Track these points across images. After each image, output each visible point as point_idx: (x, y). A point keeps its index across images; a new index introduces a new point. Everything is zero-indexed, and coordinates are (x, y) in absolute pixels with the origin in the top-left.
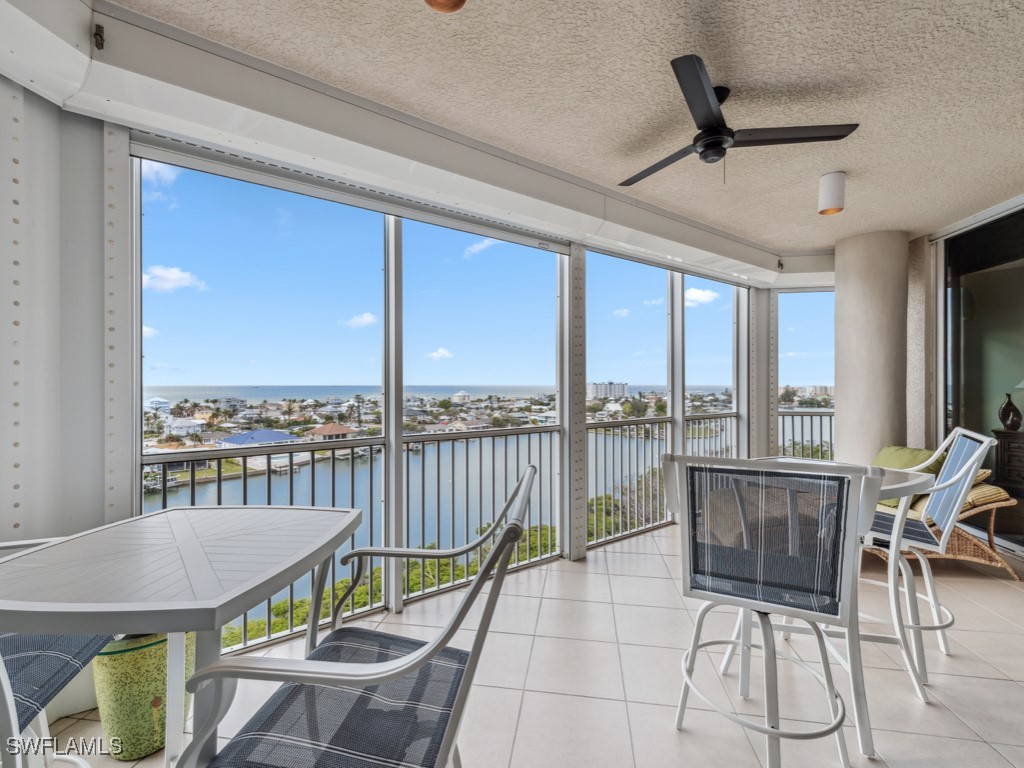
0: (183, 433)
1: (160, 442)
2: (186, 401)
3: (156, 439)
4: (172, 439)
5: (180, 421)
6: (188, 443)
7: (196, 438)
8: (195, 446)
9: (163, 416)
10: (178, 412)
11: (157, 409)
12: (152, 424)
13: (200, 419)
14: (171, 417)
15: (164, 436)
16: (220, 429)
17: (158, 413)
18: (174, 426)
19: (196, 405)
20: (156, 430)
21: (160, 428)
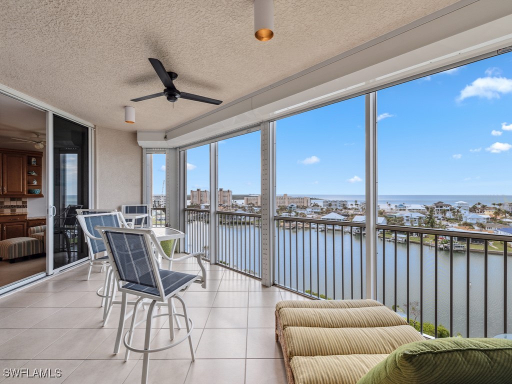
0: (474, 222)
1: (460, 225)
2: (479, 204)
3: (457, 224)
4: (466, 224)
5: (472, 215)
6: (476, 228)
7: (482, 226)
8: (481, 231)
9: (463, 212)
10: (473, 210)
11: (460, 207)
12: (456, 215)
13: (487, 214)
14: (467, 212)
15: (462, 223)
16: (501, 222)
17: (460, 210)
18: (468, 217)
19: (484, 207)
20: (458, 219)
21: (461, 218)
